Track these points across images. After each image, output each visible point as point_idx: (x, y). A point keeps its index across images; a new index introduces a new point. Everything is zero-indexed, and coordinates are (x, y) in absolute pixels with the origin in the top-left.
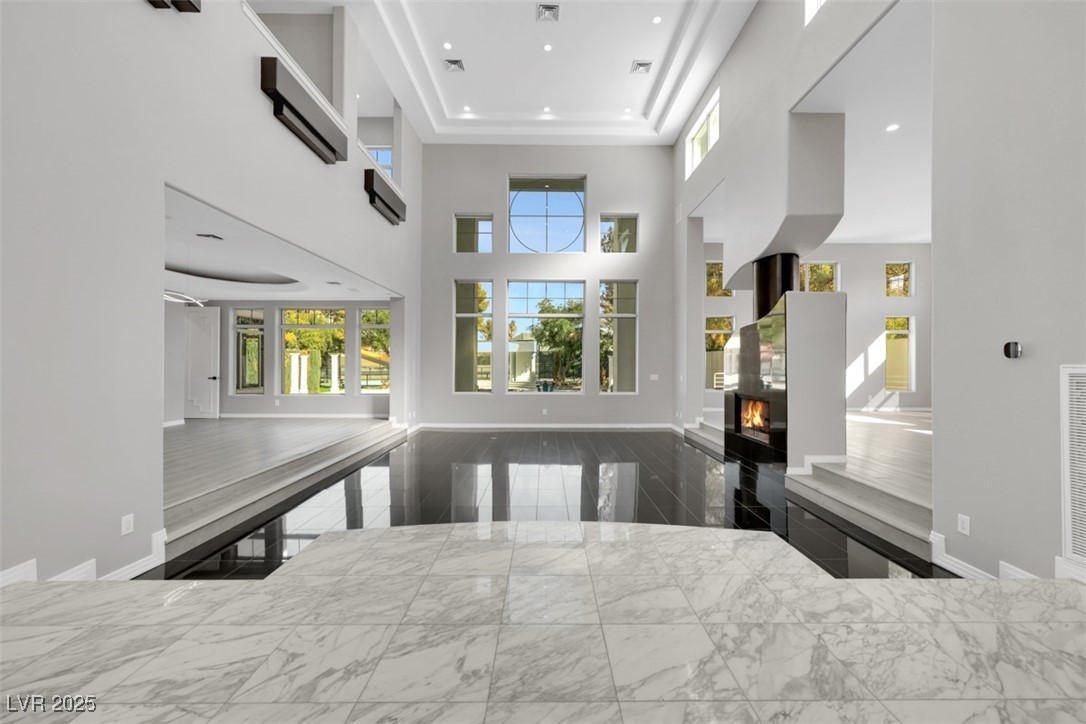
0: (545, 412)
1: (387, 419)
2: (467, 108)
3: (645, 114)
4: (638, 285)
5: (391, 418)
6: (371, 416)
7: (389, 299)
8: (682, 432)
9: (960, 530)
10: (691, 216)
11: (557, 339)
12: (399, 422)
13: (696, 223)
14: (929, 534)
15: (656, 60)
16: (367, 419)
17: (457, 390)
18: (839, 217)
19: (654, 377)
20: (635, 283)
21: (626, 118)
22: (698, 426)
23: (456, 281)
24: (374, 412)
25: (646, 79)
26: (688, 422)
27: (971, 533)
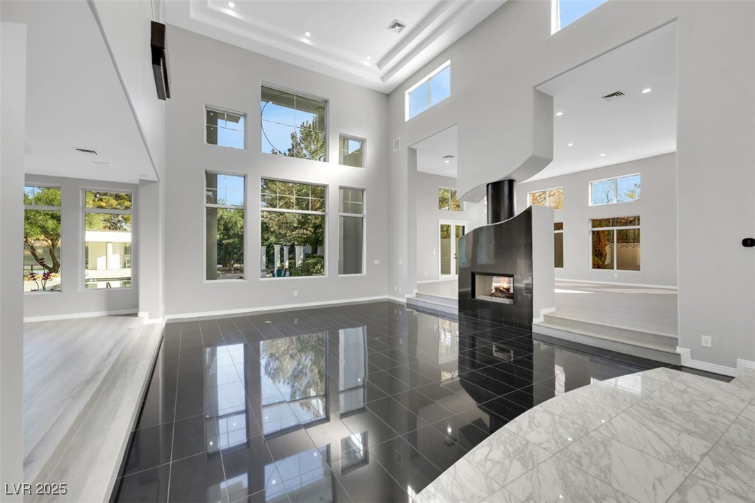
0: (296, 293)
1: (136, 315)
2: (232, 5)
3: (379, 65)
4: (365, 193)
5: (141, 314)
6: (103, 313)
7: (137, 182)
8: (404, 301)
9: (703, 344)
10: (412, 147)
11: (231, 232)
12: (151, 317)
13: (413, 152)
14: (675, 349)
15: (410, 24)
16: (102, 317)
17: (207, 279)
18: (550, 160)
19: (376, 262)
20: (363, 191)
21: (366, 63)
22: (415, 295)
23: (206, 172)
24: (108, 310)
25: (396, 36)
26: (408, 294)
27: (712, 345)
